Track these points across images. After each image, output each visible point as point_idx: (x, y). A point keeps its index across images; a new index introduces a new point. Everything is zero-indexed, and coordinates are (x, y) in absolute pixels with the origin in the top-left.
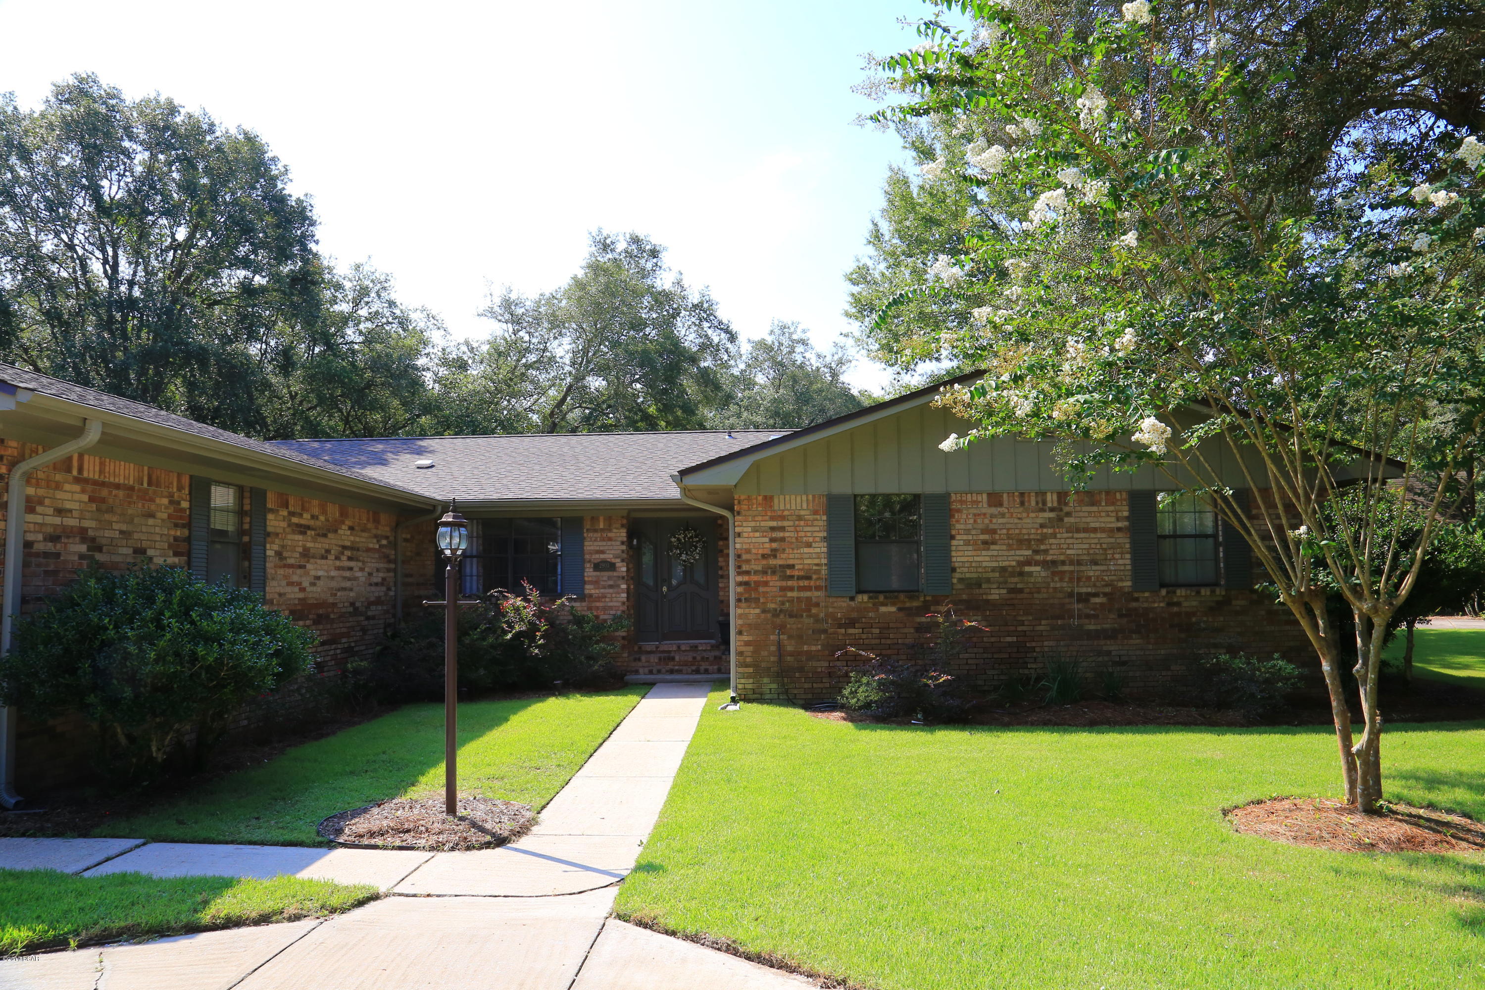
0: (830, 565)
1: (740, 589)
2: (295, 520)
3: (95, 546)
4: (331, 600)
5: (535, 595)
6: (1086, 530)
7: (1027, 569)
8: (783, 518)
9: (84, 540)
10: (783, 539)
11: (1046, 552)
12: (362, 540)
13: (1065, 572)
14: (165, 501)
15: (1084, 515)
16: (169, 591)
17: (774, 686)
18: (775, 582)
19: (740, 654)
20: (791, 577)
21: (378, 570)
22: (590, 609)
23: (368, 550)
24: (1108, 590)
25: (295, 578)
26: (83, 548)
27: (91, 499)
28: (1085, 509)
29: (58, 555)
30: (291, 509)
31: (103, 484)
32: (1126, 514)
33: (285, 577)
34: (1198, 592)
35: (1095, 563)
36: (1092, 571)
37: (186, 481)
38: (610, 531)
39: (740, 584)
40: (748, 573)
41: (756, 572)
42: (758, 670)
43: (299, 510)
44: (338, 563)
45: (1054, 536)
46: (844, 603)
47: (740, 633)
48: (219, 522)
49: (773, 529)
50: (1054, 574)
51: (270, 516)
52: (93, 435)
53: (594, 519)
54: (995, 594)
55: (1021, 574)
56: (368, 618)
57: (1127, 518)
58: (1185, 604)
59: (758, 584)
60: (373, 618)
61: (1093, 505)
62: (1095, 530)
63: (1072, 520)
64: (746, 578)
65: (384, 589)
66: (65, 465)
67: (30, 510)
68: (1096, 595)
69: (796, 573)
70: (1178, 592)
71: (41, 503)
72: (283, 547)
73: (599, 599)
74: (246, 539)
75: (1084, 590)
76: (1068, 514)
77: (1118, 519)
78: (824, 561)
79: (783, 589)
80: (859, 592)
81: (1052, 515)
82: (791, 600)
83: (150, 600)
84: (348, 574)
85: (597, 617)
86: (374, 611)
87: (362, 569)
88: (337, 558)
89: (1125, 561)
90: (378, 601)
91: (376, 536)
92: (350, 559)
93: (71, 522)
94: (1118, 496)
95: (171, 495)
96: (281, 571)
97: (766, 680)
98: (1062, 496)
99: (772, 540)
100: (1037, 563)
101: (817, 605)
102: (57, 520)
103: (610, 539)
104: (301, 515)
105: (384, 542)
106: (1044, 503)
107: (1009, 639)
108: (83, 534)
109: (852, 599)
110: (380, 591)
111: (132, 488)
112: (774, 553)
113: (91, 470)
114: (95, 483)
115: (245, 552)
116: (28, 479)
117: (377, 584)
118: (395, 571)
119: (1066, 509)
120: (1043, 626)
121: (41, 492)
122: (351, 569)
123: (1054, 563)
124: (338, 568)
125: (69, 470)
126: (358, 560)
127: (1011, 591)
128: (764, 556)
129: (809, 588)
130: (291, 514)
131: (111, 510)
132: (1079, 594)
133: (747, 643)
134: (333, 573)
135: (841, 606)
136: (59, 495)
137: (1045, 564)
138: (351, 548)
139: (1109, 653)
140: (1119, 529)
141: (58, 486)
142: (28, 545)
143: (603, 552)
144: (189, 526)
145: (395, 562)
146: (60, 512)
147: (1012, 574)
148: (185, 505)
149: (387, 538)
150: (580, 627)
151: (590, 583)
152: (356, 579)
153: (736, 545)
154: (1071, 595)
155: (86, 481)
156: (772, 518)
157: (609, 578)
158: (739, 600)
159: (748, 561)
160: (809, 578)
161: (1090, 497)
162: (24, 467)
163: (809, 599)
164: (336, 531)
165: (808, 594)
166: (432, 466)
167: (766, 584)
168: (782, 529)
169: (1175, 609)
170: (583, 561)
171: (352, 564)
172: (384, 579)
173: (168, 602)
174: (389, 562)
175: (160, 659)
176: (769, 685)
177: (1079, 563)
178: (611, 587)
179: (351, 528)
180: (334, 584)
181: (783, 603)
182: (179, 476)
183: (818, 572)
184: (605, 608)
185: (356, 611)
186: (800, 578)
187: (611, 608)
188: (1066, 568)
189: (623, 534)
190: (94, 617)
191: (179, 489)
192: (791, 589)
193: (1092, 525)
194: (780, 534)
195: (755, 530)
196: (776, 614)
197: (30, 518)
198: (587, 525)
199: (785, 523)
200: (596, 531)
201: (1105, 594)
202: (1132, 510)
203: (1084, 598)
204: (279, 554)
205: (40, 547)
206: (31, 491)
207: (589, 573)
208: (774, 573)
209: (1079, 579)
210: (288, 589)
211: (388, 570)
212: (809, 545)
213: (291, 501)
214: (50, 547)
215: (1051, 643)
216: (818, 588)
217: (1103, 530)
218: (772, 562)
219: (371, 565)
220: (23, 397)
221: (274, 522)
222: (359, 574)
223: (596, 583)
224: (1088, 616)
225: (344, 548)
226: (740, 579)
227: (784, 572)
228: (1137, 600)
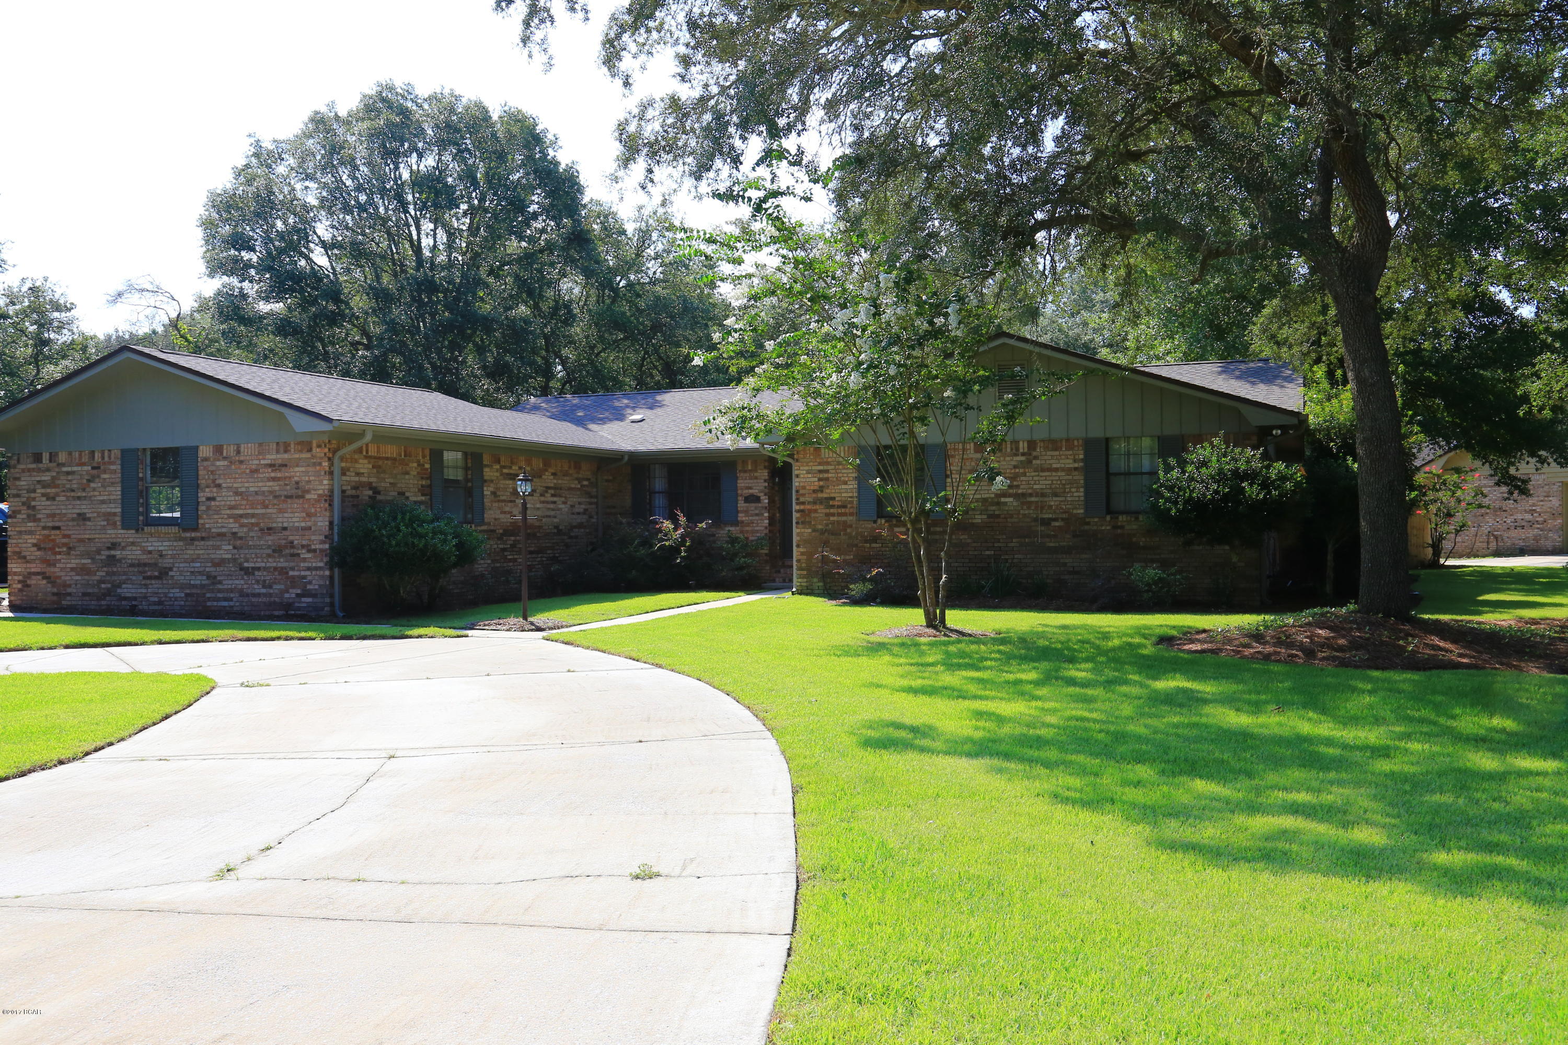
0: (859, 497)
1: (798, 515)
2: (505, 471)
3: (376, 491)
4: (537, 524)
5: (682, 520)
6: (1050, 470)
7: (1003, 500)
8: (828, 463)
9: (371, 488)
10: (827, 479)
11: (1018, 487)
12: (564, 482)
13: (1031, 502)
14: (415, 465)
15: (1048, 458)
16: (404, 514)
17: (821, 584)
18: (821, 509)
19: (798, 561)
20: (833, 506)
21: (580, 503)
22: (742, 532)
23: (570, 489)
24: (1064, 516)
25: (507, 509)
26: (370, 493)
27: (373, 467)
28: (1049, 453)
29: (358, 496)
30: (502, 463)
31: (379, 458)
32: (1081, 457)
33: (499, 508)
34: (1137, 518)
35: (1056, 495)
36: (1053, 502)
37: (427, 452)
38: (756, 471)
39: (798, 511)
40: (803, 503)
41: (809, 503)
42: (810, 572)
43: (508, 464)
44: (542, 499)
45: (1024, 474)
46: (870, 525)
47: (798, 546)
48: (450, 474)
49: (820, 471)
50: (1023, 503)
51: (486, 470)
52: (368, 437)
53: (744, 462)
54: (978, 519)
55: (998, 503)
56: (571, 537)
57: (1082, 460)
58: (1127, 527)
59: (810, 511)
60: (576, 537)
61: (1056, 450)
62: (1057, 470)
63: (1038, 462)
64: (802, 507)
65: (585, 517)
66: (360, 450)
67: (344, 474)
68: (1056, 520)
69: (836, 503)
70: (1120, 518)
71: (348, 470)
72: (498, 489)
73: (748, 525)
74: (470, 484)
75: (1046, 516)
76: (1036, 458)
77: (1075, 461)
78: (855, 494)
79: (827, 515)
80: (878, 517)
81: (1023, 458)
82: (833, 523)
83: (395, 518)
84: (552, 506)
85: (747, 538)
86: (576, 532)
87: (564, 503)
88: (542, 495)
89: (1079, 494)
90: (580, 526)
91: (577, 479)
92: (553, 495)
93: (364, 479)
94: (1076, 443)
95: (418, 462)
96: (496, 504)
97: (815, 580)
98: (1032, 444)
99: (820, 480)
100: (1010, 496)
101: (851, 526)
102: (357, 479)
103: (756, 478)
104: (510, 468)
105: (585, 483)
106: (1017, 449)
107: (988, 553)
108: (370, 486)
109: (875, 522)
110: (583, 519)
111: (395, 459)
112: (821, 489)
113: (373, 451)
114: (375, 458)
115: (469, 493)
116: (342, 459)
117: (579, 513)
118: (596, 503)
119: (1034, 454)
120: (1015, 543)
121: (348, 465)
122: (555, 502)
123: (1023, 495)
124: (543, 502)
125: (361, 452)
126: (560, 496)
127: (990, 516)
128: (814, 491)
129: (845, 514)
130: (503, 467)
131: (384, 472)
132: (1043, 519)
133: (802, 554)
134: (538, 506)
135: (867, 527)
136: (357, 466)
137: (1016, 496)
138: (555, 488)
139: (1065, 564)
140: (1076, 469)
141: (356, 461)
142: (343, 492)
143: (750, 488)
144: (430, 478)
145: (596, 497)
146: (358, 474)
147: (993, 504)
148: (427, 466)
149: (588, 479)
150: (733, 546)
151: (742, 512)
152: (559, 509)
153: (796, 483)
154: (1036, 520)
155: (371, 457)
156: (820, 464)
157: (756, 508)
158: (797, 523)
159: (803, 495)
160: (844, 507)
161: (1053, 444)
162: (339, 453)
163: (845, 522)
164: (540, 477)
165: (844, 518)
166: (642, 420)
167: (816, 511)
168: (827, 471)
169: (1119, 531)
170: (737, 495)
171: (555, 499)
172: (586, 510)
173: (403, 518)
174: (591, 497)
175: (398, 545)
176: (818, 584)
177: (1043, 495)
178: (757, 515)
179: (554, 474)
180: (539, 513)
181: (827, 525)
182: (423, 450)
183: (852, 502)
184: (753, 532)
185: (559, 532)
186: (839, 507)
187: (757, 531)
188: (1033, 499)
189: (765, 474)
190: (369, 525)
191: (424, 457)
192: (833, 515)
193: (1054, 466)
194: (826, 475)
195: (808, 472)
196: (822, 532)
197: (344, 478)
198: (739, 467)
199: (829, 467)
200: (745, 471)
201: (1063, 519)
202: (1086, 455)
203: (1046, 522)
204: (494, 493)
205: (349, 493)
206: (343, 465)
207: (741, 504)
208: (821, 503)
209: (1042, 508)
210: (502, 516)
211: (590, 503)
212: (845, 483)
213: (502, 459)
214: (353, 492)
215: (1020, 556)
216: (851, 514)
217: (1063, 470)
218: (820, 495)
219: (573, 500)
220: (336, 424)
221: (488, 473)
222: (562, 506)
223: (746, 512)
224: (1049, 536)
225: (548, 488)
226: (798, 507)
227: (827, 502)
228: (1088, 523)
